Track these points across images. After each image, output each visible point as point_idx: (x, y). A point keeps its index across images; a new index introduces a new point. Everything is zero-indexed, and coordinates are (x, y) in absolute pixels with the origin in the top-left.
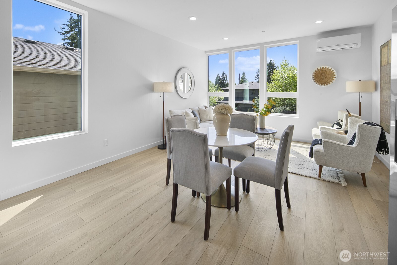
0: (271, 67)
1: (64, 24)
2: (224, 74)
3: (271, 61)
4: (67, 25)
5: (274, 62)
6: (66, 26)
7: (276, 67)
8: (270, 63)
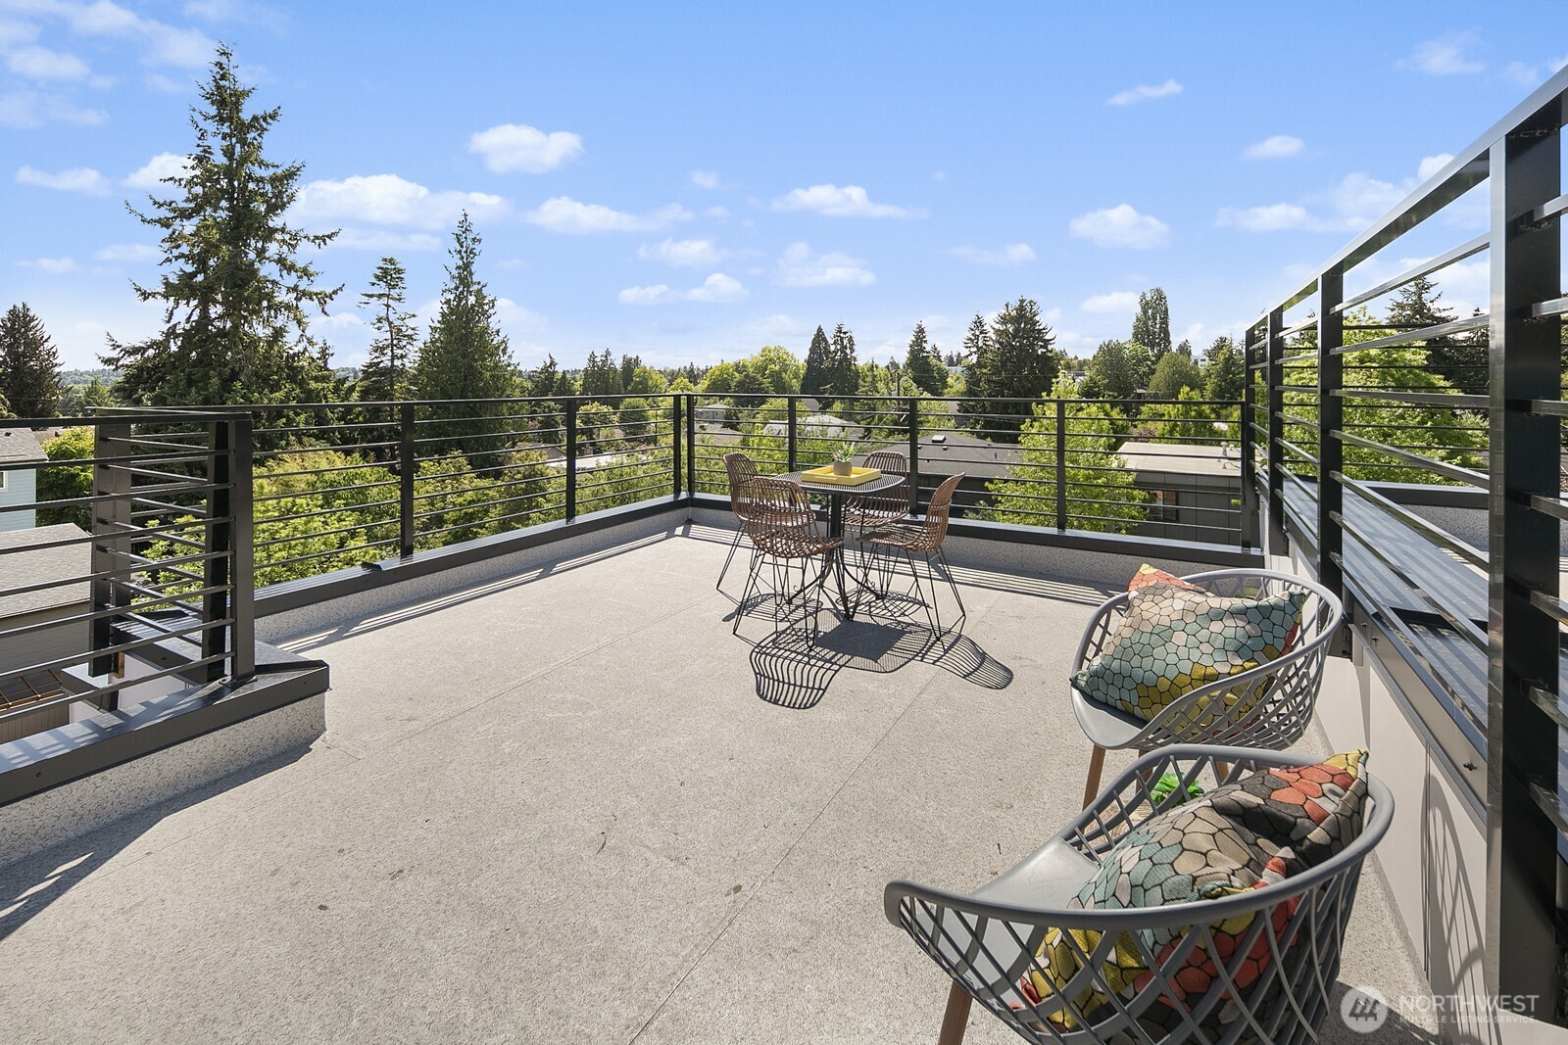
0: (1022, 326)
1: (171, 179)
2: (842, 335)
3: (1022, 301)
4: (183, 183)
5: (1035, 308)
6: (180, 184)
7: (1041, 327)
8: (1021, 308)
